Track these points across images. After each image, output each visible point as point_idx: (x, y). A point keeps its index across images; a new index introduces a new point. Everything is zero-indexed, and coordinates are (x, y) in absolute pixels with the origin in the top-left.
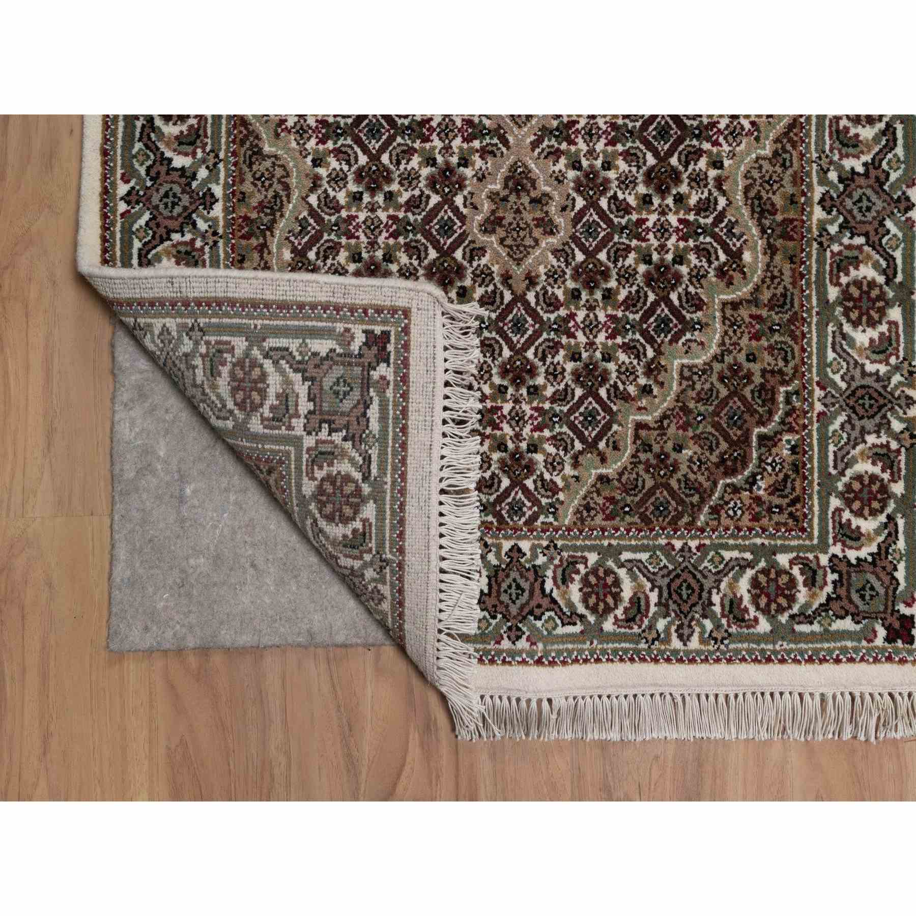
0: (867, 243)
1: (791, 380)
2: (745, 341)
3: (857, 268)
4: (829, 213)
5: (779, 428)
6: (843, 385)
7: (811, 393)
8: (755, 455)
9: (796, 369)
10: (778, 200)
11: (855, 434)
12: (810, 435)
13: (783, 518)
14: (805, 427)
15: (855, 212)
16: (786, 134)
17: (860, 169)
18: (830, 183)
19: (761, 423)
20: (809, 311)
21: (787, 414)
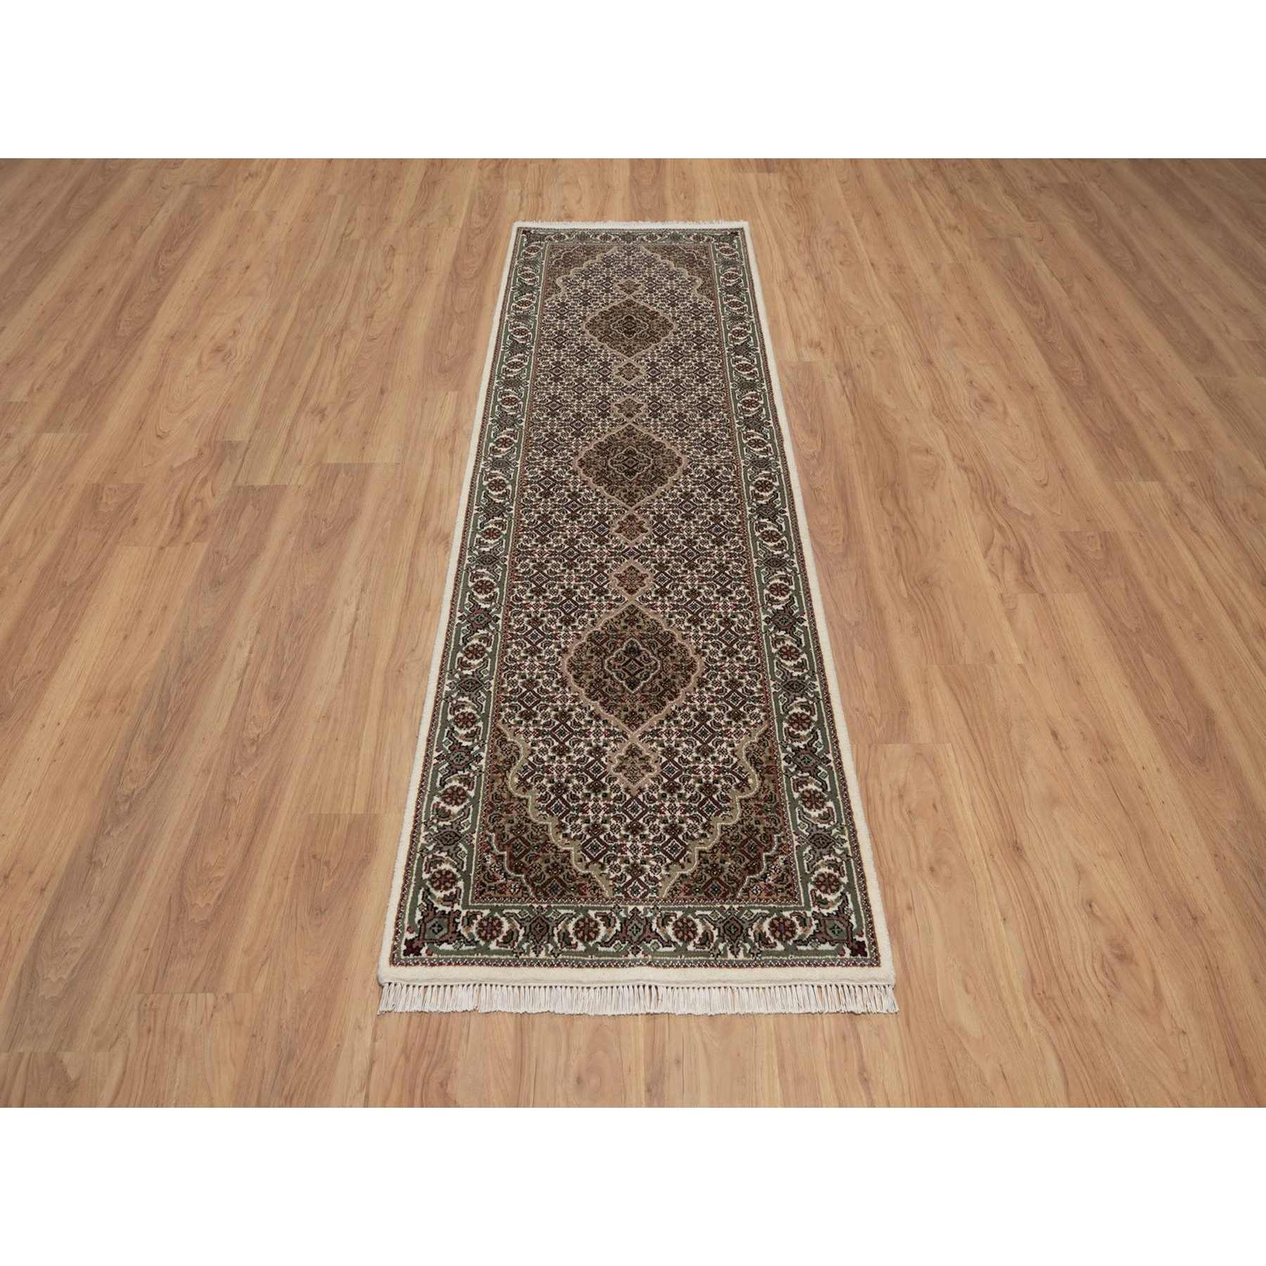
0: (810, 775)
1: (780, 832)
2: (754, 815)
3: (807, 785)
4: (789, 763)
5: (776, 853)
6: (808, 834)
7: (791, 837)
8: (765, 865)
9: (781, 827)
10: (763, 758)
11: (817, 855)
12: (793, 856)
13: (784, 894)
14: (789, 852)
15: (802, 763)
16: (764, 734)
17: (803, 747)
18: (788, 752)
19: (766, 850)
20: (785, 802)
21: (779, 847)
